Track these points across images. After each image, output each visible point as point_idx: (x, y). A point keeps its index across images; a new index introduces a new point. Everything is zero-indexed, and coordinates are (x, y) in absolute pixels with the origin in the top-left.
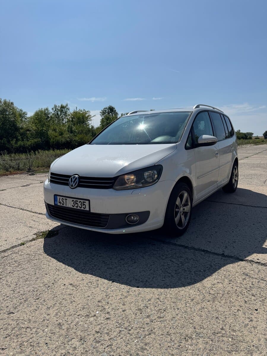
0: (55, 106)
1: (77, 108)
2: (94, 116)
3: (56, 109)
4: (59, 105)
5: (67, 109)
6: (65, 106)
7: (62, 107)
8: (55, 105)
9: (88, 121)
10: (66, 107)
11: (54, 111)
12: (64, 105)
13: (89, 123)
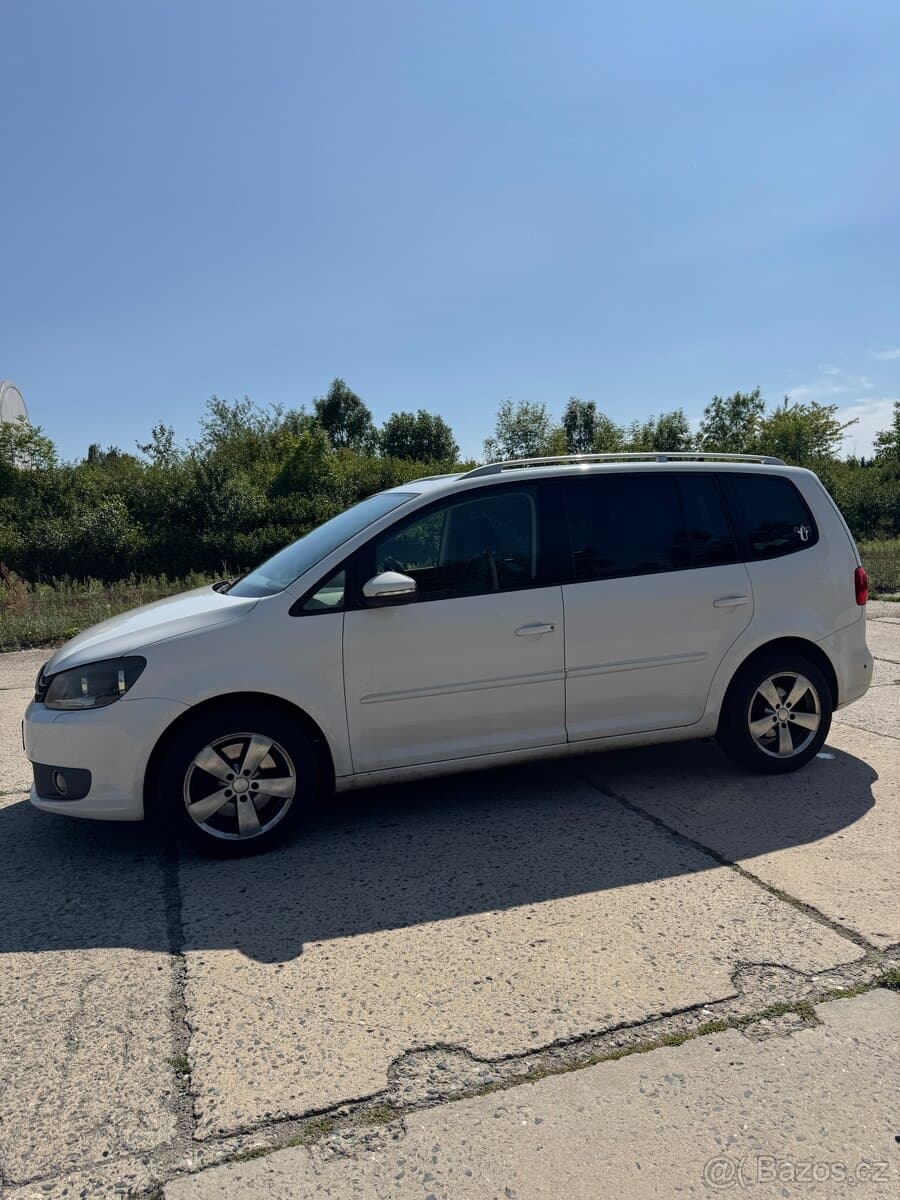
0: (717, 402)
1: (786, 400)
2: (850, 423)
3: (717, 411)
4: (727, 395)
5: (757, 406)
6: (749, 396)
7: (739, 402)
8: (716, 399)
9: (826, 441)
10: (752, 400)
11: (713, 418)
12: (746, 392)
13: (831, 450)
